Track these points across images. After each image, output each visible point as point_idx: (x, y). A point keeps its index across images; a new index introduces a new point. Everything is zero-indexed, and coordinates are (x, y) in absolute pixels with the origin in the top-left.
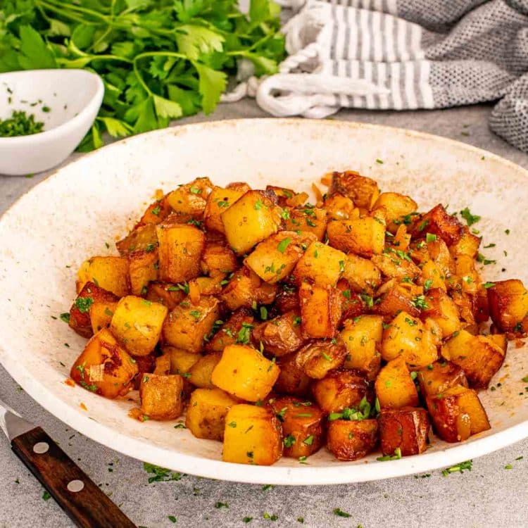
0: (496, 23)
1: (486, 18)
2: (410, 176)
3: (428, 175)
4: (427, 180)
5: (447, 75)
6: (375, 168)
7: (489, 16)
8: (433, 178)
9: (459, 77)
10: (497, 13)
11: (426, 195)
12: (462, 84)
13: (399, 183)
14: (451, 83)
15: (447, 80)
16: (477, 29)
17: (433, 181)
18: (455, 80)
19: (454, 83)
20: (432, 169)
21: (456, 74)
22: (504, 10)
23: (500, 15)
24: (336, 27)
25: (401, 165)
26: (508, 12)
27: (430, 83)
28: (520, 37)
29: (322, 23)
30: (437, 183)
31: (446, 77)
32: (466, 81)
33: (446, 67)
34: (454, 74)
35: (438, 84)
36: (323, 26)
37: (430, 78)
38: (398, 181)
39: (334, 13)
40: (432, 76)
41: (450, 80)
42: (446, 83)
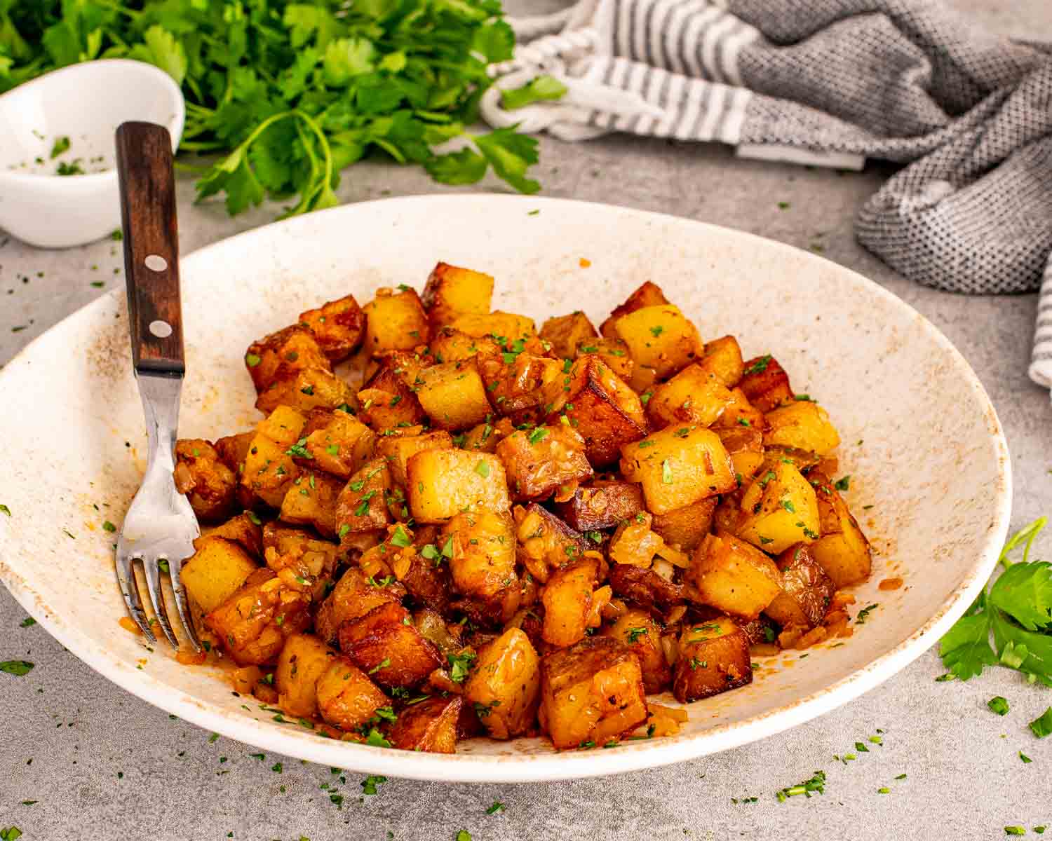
1: (850, 35)
7: (857, 33)
23: (875, 34)
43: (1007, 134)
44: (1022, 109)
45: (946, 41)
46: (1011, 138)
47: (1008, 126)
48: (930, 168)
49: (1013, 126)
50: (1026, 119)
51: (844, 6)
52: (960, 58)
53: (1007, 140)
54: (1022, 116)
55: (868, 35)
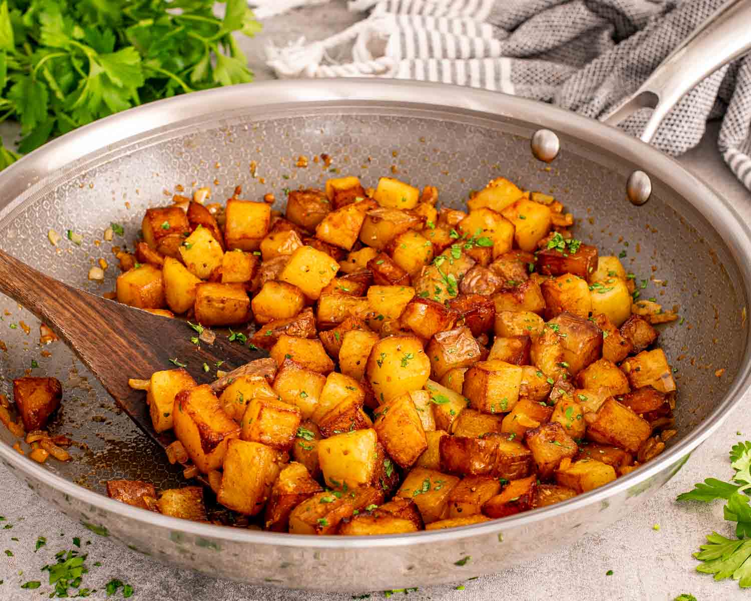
0: (577, 30)
1: (566, 27)
5: (529, 72)
7: (570, 24)
9: (542, 75)
10: (578, 21)
12: (545, 81)
14: (533, 81)
15: (529, 78)
16: (558, 38)
18: (538, 78)
19: (536, 81)
21: (537, 72)
22: (585, 17)
23: (582, 21)
24: (403, 35)
26: (589, 18)
27: (512, 81)
28: (601, 41)
29: (387, 33)
31: (528, 75)
32: (549, 78)
33: (528, 65)
34: (536, 72)
35: (520, 81)
36: (388, 36)
37: (512, 76)
39: (398, 21)
40: (513, 74)
41: (532, 78)
42: (528, 81)
43: (655, 47)
44: (669, 34)
45: (622, 6)
46: (657, 50)
47: (656, 42)
48: (598, 66)
49: (660, 44)
50: (669, 41)
51: (550, 3)
52: (632, 16)
53: (653, 50)
54: (667, 38)
55: (577, 23)
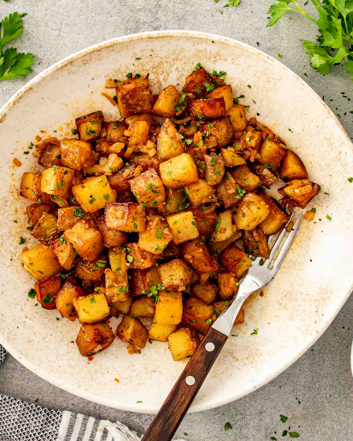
2: (163, 61)
3: (176, 56)
4: (176, 60)
6: (136, 63)
8: (180, 57)
11: (180, 69)
13: (158, 67)
17: (181, 60)
20: (177, 52)
25: (154, 56)
30: (184, 60)
38: (156, 66)
